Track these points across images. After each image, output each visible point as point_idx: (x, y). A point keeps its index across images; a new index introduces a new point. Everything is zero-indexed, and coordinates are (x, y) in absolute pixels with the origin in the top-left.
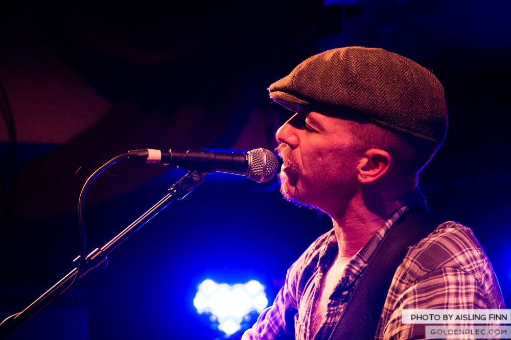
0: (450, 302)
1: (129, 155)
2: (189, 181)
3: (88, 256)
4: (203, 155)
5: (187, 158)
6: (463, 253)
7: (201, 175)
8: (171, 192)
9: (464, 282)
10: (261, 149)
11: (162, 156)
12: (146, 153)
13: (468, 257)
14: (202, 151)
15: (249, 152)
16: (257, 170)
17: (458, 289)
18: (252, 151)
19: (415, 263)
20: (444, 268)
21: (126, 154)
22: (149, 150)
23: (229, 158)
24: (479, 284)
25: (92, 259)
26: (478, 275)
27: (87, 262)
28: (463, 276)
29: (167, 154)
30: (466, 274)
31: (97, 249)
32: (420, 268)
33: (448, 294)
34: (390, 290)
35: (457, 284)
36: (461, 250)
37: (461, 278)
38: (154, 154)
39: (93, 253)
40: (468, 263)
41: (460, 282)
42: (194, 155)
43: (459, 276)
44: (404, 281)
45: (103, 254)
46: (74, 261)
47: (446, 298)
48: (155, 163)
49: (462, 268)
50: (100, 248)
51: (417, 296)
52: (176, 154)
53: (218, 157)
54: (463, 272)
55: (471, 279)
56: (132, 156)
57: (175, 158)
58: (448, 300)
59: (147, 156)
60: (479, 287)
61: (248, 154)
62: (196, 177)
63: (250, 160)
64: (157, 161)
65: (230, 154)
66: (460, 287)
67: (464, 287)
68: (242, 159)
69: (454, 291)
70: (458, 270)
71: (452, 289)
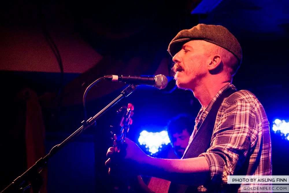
0: (237, 113)
1: (104, 78)
2: (130, 88)
3: (88, 121)
4: (136, 78)
5: (129, 79)
6: (245, 95)
7: (135, 86)
8: (122, 93)
9: (244, 106)
10: (161, 75)
11: (119, 78)
12: (111, 77)
13: (247, 97)
14: (136, 76)
15: (155, 76)
16: (159, 84)
17: (241, 108)
18: (157, 76)
19: (226, 103)
20: (237, 101)
21: (103, 77)
22: (113, 76)
23: (147, 79)
24: (252, 107)
25: (89, 122)
26: (252, 104)
27: (87, 123)
28: (245, 103)
29: (121, 77)
30: (246, 102)
31: (91, 118)
32: (228, 104)
33: (237, 109)
34: (217, 116)
35: (242, 106)
36: (244, 94)
37: (244, 104)
38: (115, 77)
39: (90, 119)
40: (247, 99)
41: (243, 105)
42: (132, 77)
43: (243, 103)
44: (222, 111)
45: (94, 120)
46: (82, 122)
47: (236, 111)
48: (115, 81)
49: (244, 100)
50: (92, 117)
51: (226, 114)
52: (124, 77)
53: (143, 78)
54: (244, 102)
55: (248, 104)
56: (106, 78)
57: (124, 79)
58: (237, 112)
59: (112, 78)
60: (252, 108)
61: (155, 77)
62: (133, 87)
63: (156, 79)
64: (116, 80)
65: (147, 77)
66: (243, 107)
67: (244, 107)
68: (152, 79)
69: (240, 109)
70: (242, 101)
71: (239, 108)
